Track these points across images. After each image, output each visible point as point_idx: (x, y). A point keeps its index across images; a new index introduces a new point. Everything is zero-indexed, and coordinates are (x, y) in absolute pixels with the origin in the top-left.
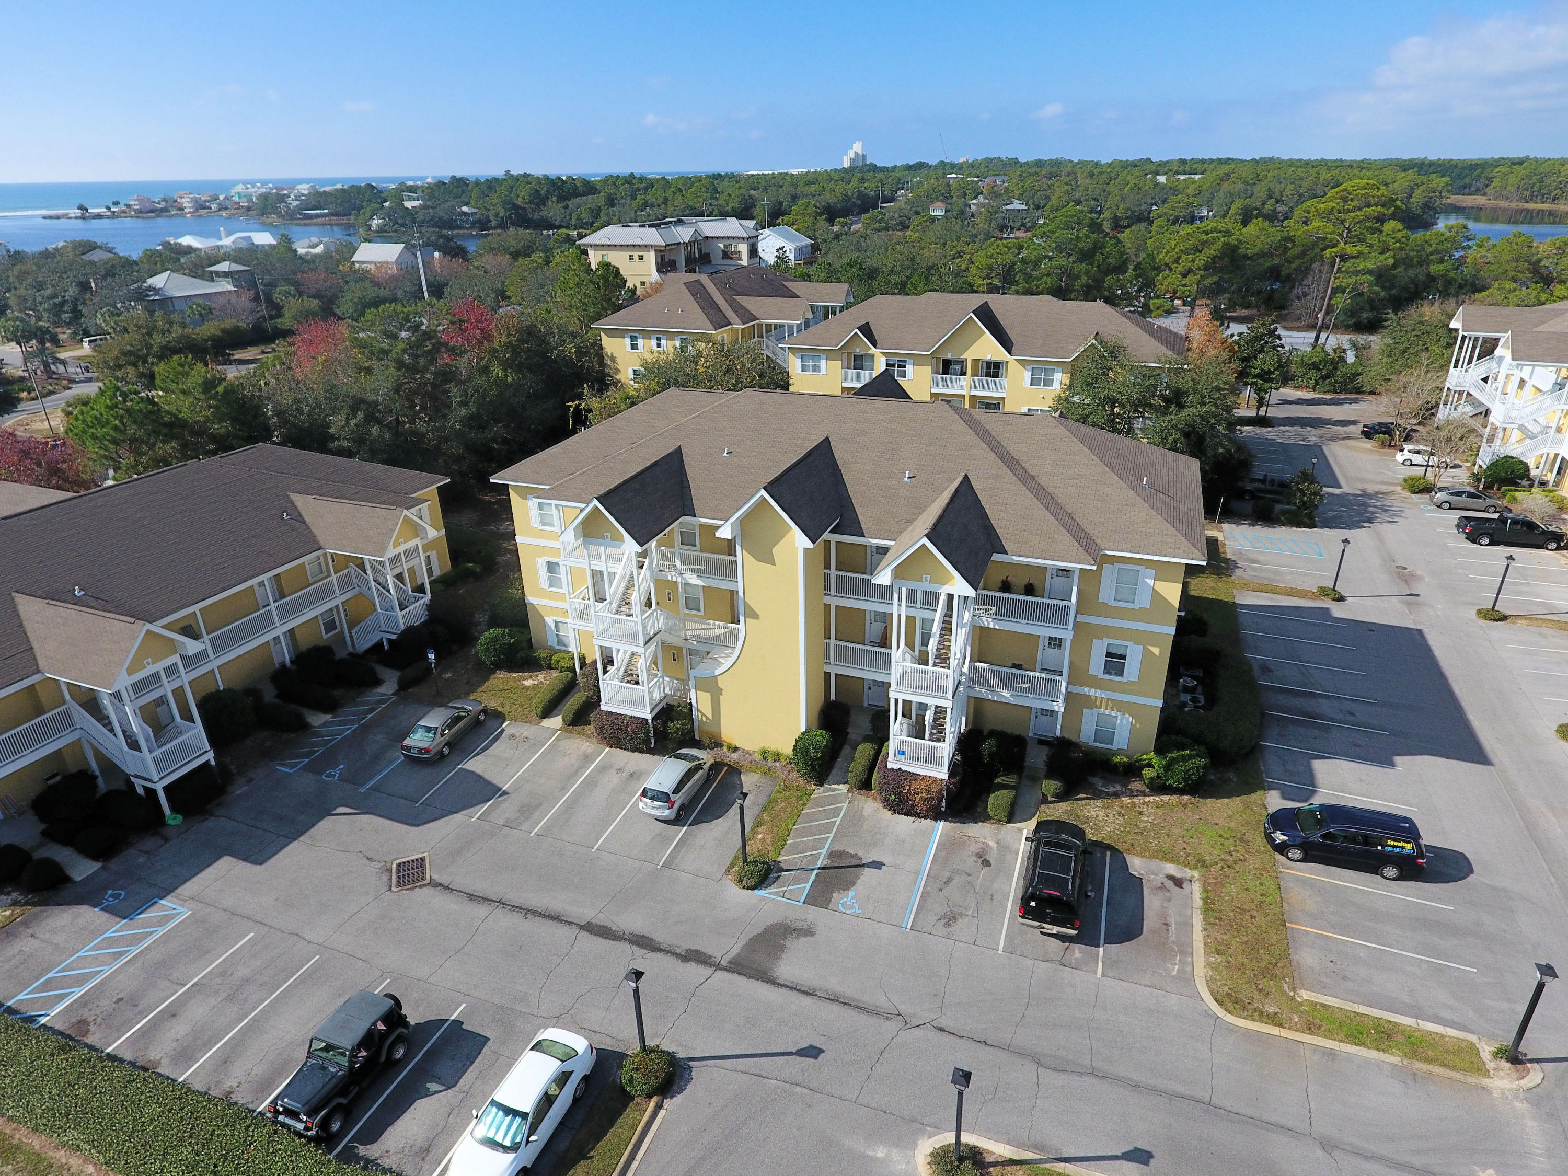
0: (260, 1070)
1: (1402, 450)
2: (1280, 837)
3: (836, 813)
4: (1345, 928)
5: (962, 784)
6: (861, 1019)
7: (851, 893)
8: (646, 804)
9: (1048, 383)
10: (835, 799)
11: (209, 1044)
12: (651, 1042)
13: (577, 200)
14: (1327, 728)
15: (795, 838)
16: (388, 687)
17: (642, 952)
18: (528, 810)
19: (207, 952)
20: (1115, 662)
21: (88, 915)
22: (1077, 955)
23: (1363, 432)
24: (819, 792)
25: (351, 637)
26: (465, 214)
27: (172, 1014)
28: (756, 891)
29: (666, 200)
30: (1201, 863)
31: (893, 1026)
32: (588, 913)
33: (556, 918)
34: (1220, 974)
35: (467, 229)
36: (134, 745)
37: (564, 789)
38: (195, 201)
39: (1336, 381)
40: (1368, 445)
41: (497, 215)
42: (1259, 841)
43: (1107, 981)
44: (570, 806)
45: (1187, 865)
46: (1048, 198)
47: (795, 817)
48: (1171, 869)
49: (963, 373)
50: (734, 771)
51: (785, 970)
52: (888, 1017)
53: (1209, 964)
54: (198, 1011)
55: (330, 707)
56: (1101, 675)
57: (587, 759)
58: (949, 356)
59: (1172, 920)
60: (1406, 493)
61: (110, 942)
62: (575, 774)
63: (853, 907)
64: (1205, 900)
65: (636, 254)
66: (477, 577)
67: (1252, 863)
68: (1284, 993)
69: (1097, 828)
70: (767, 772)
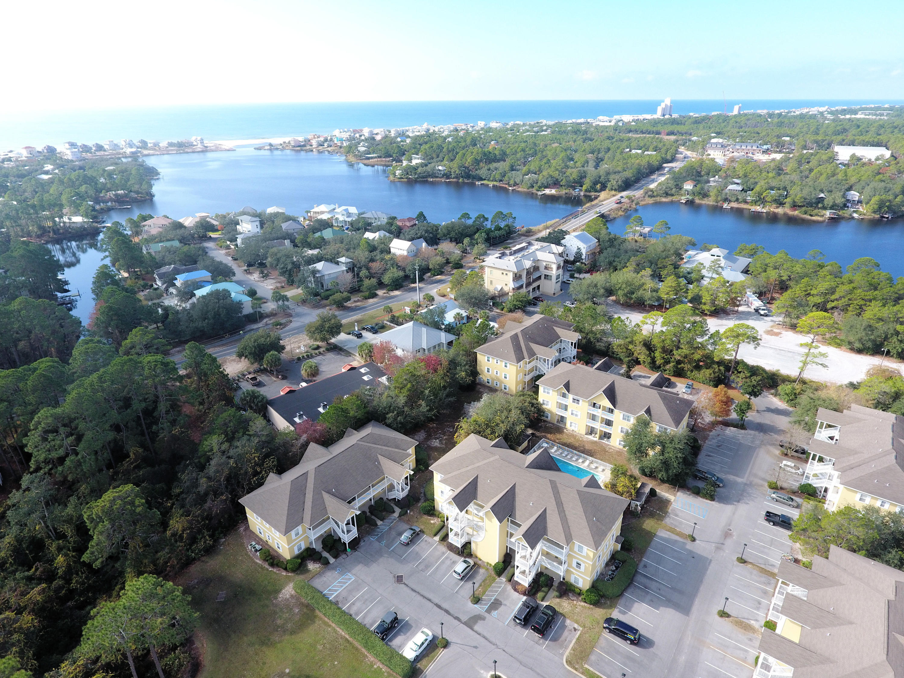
0: (370, 621)
2: (606, 625)
3: (500, 587)
4: (607, 654)
5: (531, 589)
6: (488, 643)
7: (496, 612)
8: (454, 574)
9: (628, 420)
10: (501, 583)
11: (361, 613)
12: (444, 637)
13: (495, 165)
14: (648, 593)
15: (488, 592)
16: (396, 515)
18: (427, 567)
19: (359, 590)
20: (579, 565)
21: (336, 573)
22: (541, 642)
24: (498, 580)
25: (388, 495)
26: (440, 170)
27: (353, 604)
28: (474, 605)
30: (584, 626)
31: (494, 647)
32: (436, 601)
33: (430, 600)
34: (571, 655)
35: (440, 178)
36: (343, 532)
37: (436, 562)
40: (777, 452)
41: (455, 172)
42: (601, 624)
43: (544, 650)
44: (437, 568)
45: (580, 626)
47: (490, 586)
48: (576, 626)
49: (600, 409)
50: (479, 566)
51: (476, 628)
52: (494, 644)
53: (570, 652)
54: (358, 604)
55: (382, 519)
56: (575, 567)
57: (444, 553)
58: (595, 402)
59: (568, 639)
60: (767, 488)
61: (339, 582)
62: (439, 558)
63: (495, 615)
64: (579, 636)
67: (597, 630)
68: (582, 664)
69: (563, 609)
70: (487, 569)
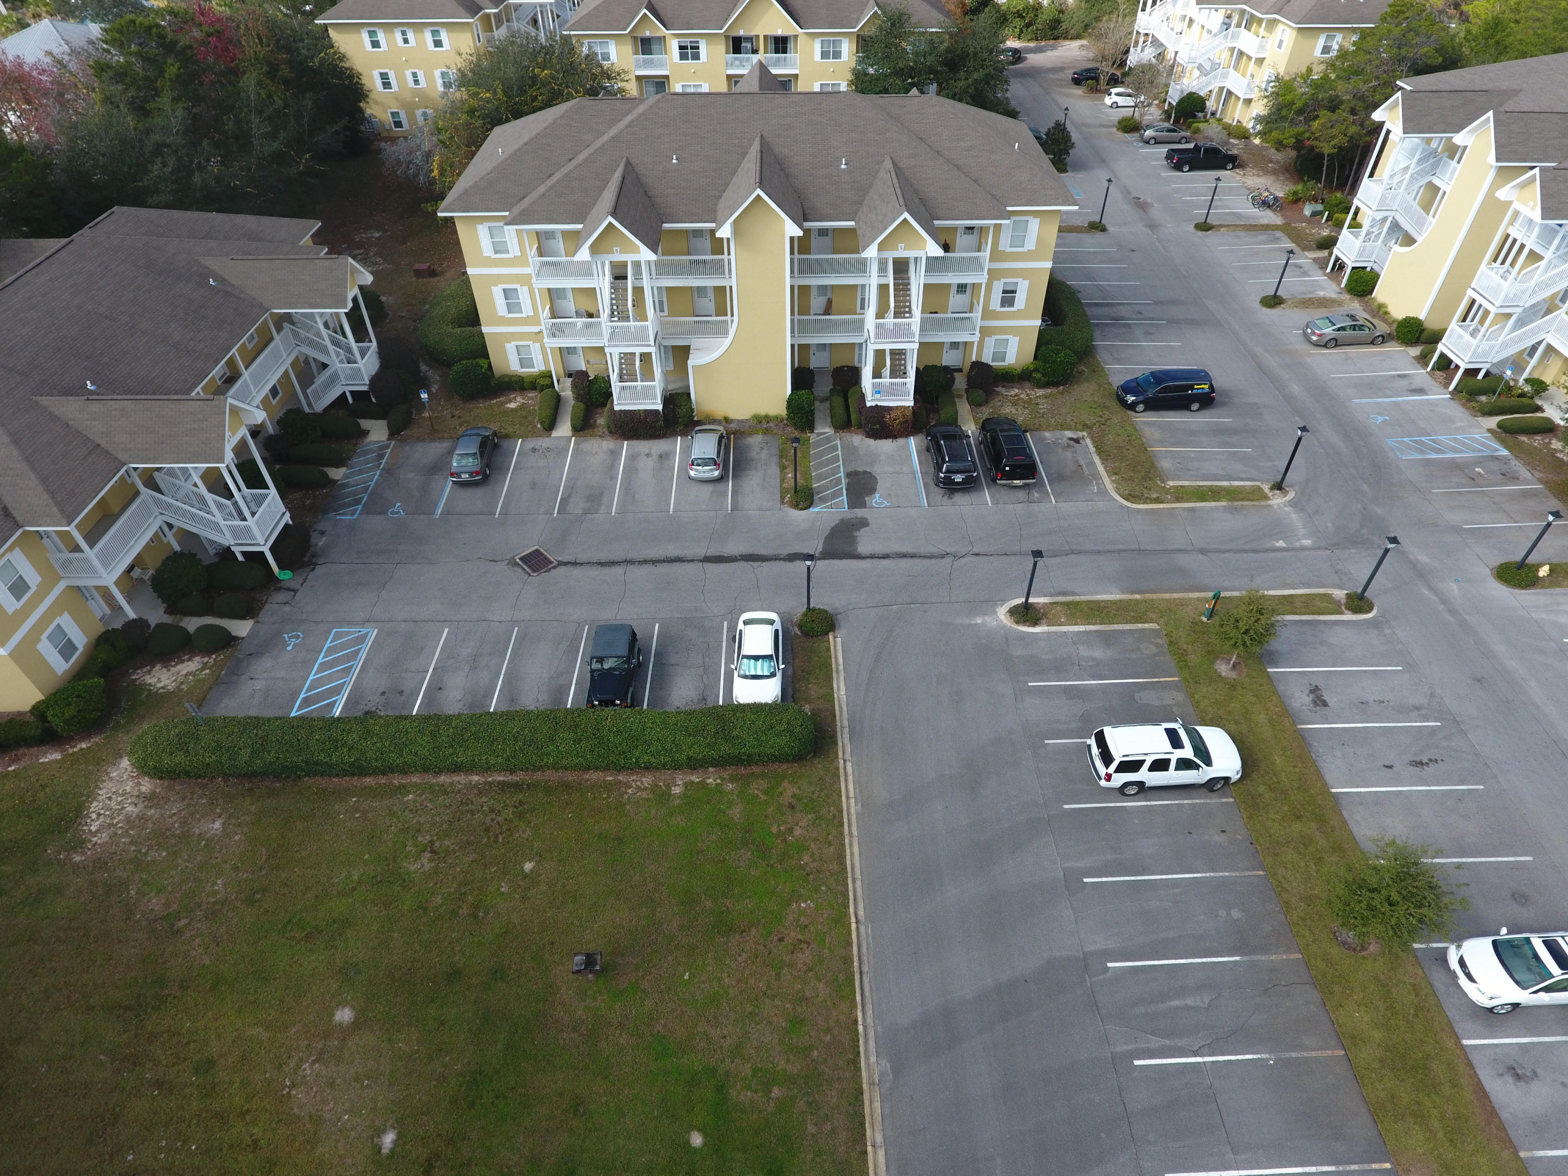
0: (542, 698)
1: (1110, 94)
2: (1131, 399)
3: (835, 448)
4: (1181, 444)
6: (927, 562)
7: (877, 495)
8: (697, 470)
9: (837, 55)
10: (828, 439)
11: (488, 696)
12: (808, 607)
14: (1129, 326)
15: (816, 470)
16: (379, 436)
17: (756, 564)
18: (595, 499)
19: (422, 649)
20: (1009, 297)
21: (289, 650)
22: (1036, 495)
23: (1074, 79)
24: (812, 438)
25: (306, 397)
27: (438, 687)
28: (811, 509)
30: (1085, 427)
31: (947, 561)
32: (701, 552)
33: (677, 561)
34: (1120, 484)
37: (613, 478)
39: (1037, 29)
40: (1079, 91)
42: (1115, 406)
43: (1059, 505)
44: (628, 487)
45: (1076, 429)
47: (806, 456)
48: (1069, 434)
49: (755, 51)
50: (739, 435)
51: (863, 547)
52: (942, 556)
53: (1113, 481)
54: (457, 682)
56: (999, 309)
57: (615, 454)
58: (741, 33)
59: (1082, 463)
60: (1120, 135)
61: (328, 665)
62: (615, 466)
63: (882, 503)
64: (1096, 447)
67: (1116, 420)
68: (1158, 486)
70: (766, 432)
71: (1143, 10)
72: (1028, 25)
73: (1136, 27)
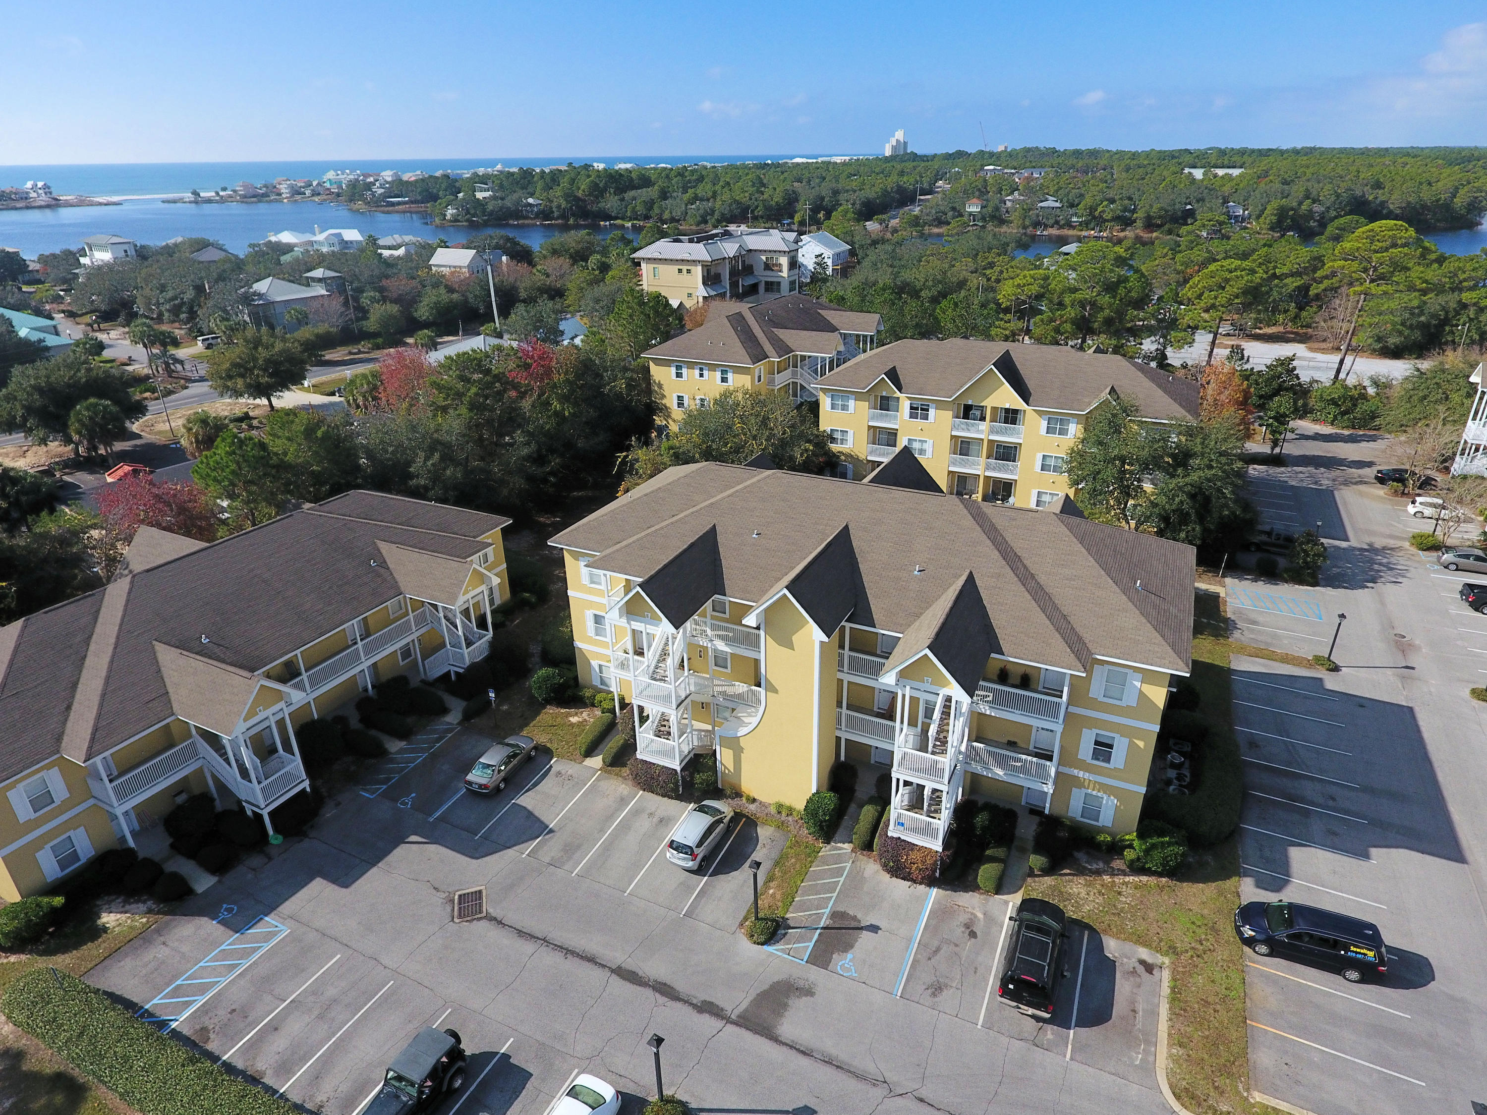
0: (344, 1088)
1: (1413, 502)
2: (1248, 932)
3: (839, 872)
4: (1303, 1031)
5: (955, 856)
6: (852, 1084)
7: (849, 956)
8: (673, 854)
9: (1063, 432)
10: (839, 859)
11: (304, 1059)
12: (667, 1092)
13: (632, 193)
14: (1307, 813)
15: (803, 895)
16: (453, 718)
17: (662, 999)
18: (571, 850)
19: (303, 970)
20: (1103, 749)
21: (208, 926)
22: (1050, 1036)
23: (1377, 478)
24: (826, 850)
25: (424, 665)
26: (530, 205)
27: (274, 1028)
28: (765, 947)
29: (715, 195)
30: (1172, 950)
31: (878, 1093)
32: (617, 957)
33: (591, 960)
34: (1180, 1066)
35: (532, 219)
37: (602, 831)
38: (291, 187)
39: (1355, 418)
40: (1381, 491)
41: (559, 207)
42: (1229, 932)
43: (1075, 1065)
44: (607, 848)
45: (1158, 950)
46: (1082, 196)
47: (803, 874)
48: (1144, 953)
49: (983, 419)
50: (751, 823)
51: (787, 1028)
52: (875, 1083)
53: (1170, 1056)
54: (295, 1027)
55: (404, 734)
56: (1089, 760)
57: (623, 801)
58: (970, 403)
59: (1140, 1008)
60: (1414, 550)
61: (225, 955)
62: (610, 817)
63: (849, 970)
64: (1173, 989)
65: (685, 268)
66: (533, 607)
67: (1222, 954)
68: (1238, 1093)
69: (1078, 906)
70: (781, 826)
71: (1474, 419)
72: (1344, 413)
73: (1465, 436)
